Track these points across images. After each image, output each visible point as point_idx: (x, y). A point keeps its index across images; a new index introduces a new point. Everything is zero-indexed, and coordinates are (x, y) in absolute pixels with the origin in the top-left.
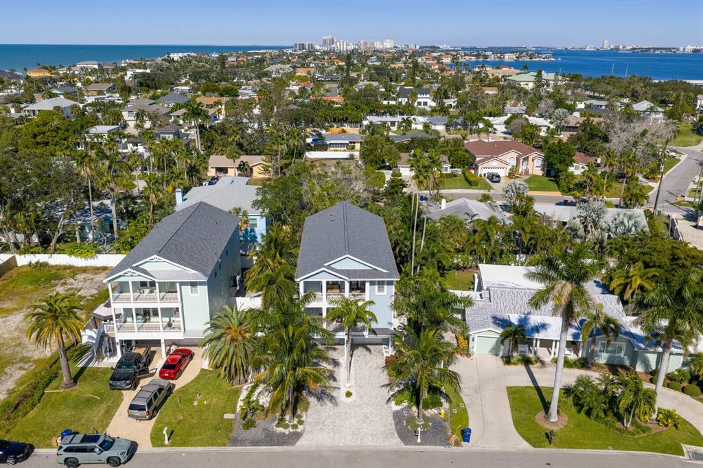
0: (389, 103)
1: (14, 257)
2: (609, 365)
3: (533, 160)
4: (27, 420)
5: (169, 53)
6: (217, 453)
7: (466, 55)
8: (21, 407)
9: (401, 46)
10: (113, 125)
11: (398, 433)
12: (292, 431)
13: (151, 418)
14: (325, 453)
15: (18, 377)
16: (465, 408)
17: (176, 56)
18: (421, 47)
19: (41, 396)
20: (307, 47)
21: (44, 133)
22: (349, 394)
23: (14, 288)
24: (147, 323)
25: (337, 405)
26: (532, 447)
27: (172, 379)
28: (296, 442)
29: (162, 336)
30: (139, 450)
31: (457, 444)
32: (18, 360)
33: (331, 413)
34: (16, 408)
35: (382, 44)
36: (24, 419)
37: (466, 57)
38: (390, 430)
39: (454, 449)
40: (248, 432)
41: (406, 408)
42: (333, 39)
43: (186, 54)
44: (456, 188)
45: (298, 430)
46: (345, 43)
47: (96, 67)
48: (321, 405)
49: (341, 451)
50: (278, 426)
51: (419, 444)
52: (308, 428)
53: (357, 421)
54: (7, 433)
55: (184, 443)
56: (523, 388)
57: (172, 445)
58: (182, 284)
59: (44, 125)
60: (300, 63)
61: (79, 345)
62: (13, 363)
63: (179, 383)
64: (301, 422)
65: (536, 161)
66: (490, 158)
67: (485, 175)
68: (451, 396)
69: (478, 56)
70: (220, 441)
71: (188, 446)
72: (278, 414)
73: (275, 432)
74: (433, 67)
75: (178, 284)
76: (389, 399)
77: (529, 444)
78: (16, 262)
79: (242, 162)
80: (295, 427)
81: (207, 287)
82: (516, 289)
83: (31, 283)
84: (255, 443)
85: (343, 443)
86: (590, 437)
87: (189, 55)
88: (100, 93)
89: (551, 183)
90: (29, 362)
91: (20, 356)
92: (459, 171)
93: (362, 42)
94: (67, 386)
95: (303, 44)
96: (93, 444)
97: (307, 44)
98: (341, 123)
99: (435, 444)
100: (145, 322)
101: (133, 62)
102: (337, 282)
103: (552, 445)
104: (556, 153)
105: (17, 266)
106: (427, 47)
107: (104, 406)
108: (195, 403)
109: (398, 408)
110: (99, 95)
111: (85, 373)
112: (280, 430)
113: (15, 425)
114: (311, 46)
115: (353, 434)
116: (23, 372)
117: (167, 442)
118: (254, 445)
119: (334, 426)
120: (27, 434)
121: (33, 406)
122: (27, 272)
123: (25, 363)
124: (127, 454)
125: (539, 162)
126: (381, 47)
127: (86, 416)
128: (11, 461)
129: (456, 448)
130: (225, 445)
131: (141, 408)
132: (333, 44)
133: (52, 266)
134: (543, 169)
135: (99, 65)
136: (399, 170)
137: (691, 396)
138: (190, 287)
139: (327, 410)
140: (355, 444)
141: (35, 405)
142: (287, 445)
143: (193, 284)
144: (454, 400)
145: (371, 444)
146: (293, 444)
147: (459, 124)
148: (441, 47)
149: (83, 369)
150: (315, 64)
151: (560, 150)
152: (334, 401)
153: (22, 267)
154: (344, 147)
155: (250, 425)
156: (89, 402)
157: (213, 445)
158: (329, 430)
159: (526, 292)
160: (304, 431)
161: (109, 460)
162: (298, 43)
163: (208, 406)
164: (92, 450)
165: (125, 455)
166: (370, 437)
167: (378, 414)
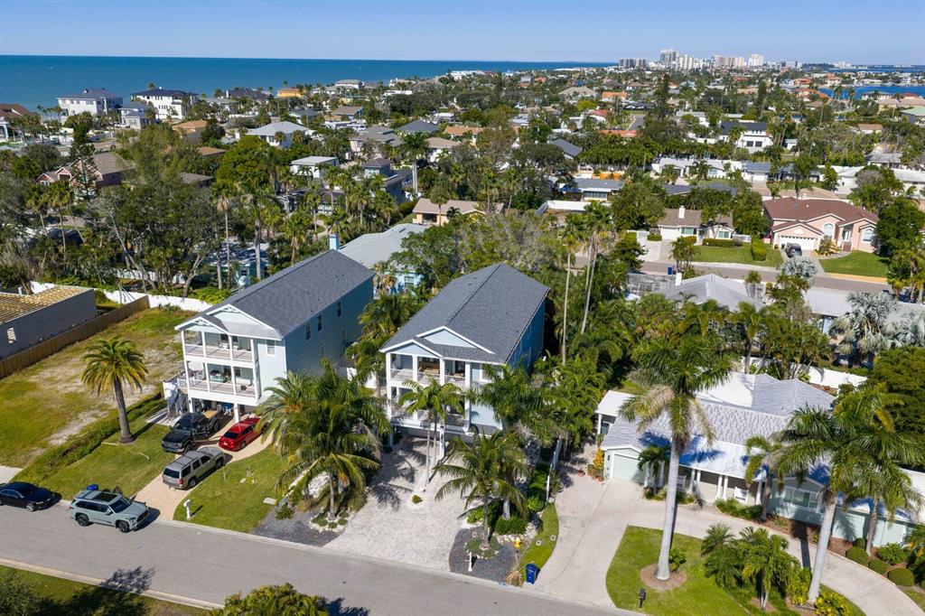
0: (706, 141)
1: (147, 297)
2: (797, 521)
3: (860, 230)
4: (70, 469)
5: (450, 71)
6: (235, 538)
7: (867, 77)
8: (68, 455)
9: (772, 64)
10: (332, 156)
11: (451, 555)
12: (327, 529)
13: (186, 488)
14: (352, 562)
15: (85, 424)
16: (555, 542)
17: (457, 75)
18: (804, 66)
19: (96, 447)
20: (637, 65)
21: (244, 162)
22: (417, 500)
23: (134, 330)
24: (226, 384)
25: (397, 510)
26: (614, 605)
27: (231, 450)
28: (325, 543)
29: (237, 400)
30: (159, 520)
31: (516, 582)
32: (96, 406)
33: (385, 518)
34: (64, 454)
35: (747, 61)
36: (68, 467)
37: (865, 80)
38: (444, 550)
39: (511, 588)
40: (280, 521)
41: (477, 528)
42: (675, 54)
43: (470, 72)
44: (730, 262)
45: (334, 530)
46: (691, 59)
47: (357, 87)
48: (379, 507)
49: (370, 563)
50: (314, 521)
51: (469, 574)
52: (348, 531)
53: (410, 533)
54: (44, 478)
55: (206, 522)
56: (649, 530)
57: (192, 521)
58: (257, 341)
59: (246, 152)
60: (612, 85)
61: (161, 400)
62: (90, 409)
63: (237, 456)
64: (343, 522)
65: (863, 231)
66: (794, 223)
67: (783, 246)
68: (545, 525)
69: (884, 79)
70: (244, 526)
71: (208, 525)
72: (322, 508)
73: (308, 527)
74: (800, 94)
75: (252, 341)
76: (464, 514)
77: (611, 601)
78: (148, 302)
79: (452, 208)
80: (333, 526)
81: (284, 348)
82: (709, 401)
83: (153, 327)
84: (280, 536)
85: (379, 555)
86: (702, 609)
87: (474, 74)
88: (345, 118)
89: (882, 264)
90: (106, 409)
91: (101, 402)
92: (747, 239)
93: (717, 57)
94: (124, 441)
95: (632, 61)
96: (105, 503)
97: (637, 60)
98: (620, 166)
99: (488, 577)
100: (224, 382)
101: (402, 81)
102: (429, 359)
103: (643, 608)
104: (894, 221)
105: (149, 308)
106: (814, 65)
107: (149, 467)
108: (243, 481)
109: (468, 526)
110: (343, 120)
111: (151, 429)
112: (316, 526)
113: (56, 472)
114: (644, 63)
115: (397, 546)
116: (94, 420)
117: (188, 517)
118: (278, 538)
119: (380, 533)
120: (62, 483)
121: (82, 455)
122: (155, 315)
123: (102, 411)
124: (138, 521)
125: (869, 233)
126: (745, 64)
127: (126, 475)
128: (30, 507)
129: (512, 587)
130: (246, 532)
131: (175, 475)
132: (674, 60)
133: (183, 312)
134: (875, 245)
135: (360, 84)
136: (659, 232)
137: (897, 584)
138: (266, 346)
139: (382, 514)
140: (392, 559)
141: (85, 455)
142: (314, 545)
143: (270, 343)
144: (545, 530)
145: (411, 562)
146: (320, 544)
147: (788, 175)
148: (836, 65)
149: (151, 424)
150: (633, 87)
151: (899, 218)
152: (396, 505)
153: (152, 309)
154: (604, 197)
155: (286, 514)
156: (138, 461)
157: (234, 529)
158: (371, 536)
159: (709, 406)
160: (341, 532)
161: (118, 523)
162: (625, 58)
163: (255, 485)
164: (103, 509)
165: (135, 521)
166: (415, 554)
167: (440, 529)
